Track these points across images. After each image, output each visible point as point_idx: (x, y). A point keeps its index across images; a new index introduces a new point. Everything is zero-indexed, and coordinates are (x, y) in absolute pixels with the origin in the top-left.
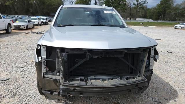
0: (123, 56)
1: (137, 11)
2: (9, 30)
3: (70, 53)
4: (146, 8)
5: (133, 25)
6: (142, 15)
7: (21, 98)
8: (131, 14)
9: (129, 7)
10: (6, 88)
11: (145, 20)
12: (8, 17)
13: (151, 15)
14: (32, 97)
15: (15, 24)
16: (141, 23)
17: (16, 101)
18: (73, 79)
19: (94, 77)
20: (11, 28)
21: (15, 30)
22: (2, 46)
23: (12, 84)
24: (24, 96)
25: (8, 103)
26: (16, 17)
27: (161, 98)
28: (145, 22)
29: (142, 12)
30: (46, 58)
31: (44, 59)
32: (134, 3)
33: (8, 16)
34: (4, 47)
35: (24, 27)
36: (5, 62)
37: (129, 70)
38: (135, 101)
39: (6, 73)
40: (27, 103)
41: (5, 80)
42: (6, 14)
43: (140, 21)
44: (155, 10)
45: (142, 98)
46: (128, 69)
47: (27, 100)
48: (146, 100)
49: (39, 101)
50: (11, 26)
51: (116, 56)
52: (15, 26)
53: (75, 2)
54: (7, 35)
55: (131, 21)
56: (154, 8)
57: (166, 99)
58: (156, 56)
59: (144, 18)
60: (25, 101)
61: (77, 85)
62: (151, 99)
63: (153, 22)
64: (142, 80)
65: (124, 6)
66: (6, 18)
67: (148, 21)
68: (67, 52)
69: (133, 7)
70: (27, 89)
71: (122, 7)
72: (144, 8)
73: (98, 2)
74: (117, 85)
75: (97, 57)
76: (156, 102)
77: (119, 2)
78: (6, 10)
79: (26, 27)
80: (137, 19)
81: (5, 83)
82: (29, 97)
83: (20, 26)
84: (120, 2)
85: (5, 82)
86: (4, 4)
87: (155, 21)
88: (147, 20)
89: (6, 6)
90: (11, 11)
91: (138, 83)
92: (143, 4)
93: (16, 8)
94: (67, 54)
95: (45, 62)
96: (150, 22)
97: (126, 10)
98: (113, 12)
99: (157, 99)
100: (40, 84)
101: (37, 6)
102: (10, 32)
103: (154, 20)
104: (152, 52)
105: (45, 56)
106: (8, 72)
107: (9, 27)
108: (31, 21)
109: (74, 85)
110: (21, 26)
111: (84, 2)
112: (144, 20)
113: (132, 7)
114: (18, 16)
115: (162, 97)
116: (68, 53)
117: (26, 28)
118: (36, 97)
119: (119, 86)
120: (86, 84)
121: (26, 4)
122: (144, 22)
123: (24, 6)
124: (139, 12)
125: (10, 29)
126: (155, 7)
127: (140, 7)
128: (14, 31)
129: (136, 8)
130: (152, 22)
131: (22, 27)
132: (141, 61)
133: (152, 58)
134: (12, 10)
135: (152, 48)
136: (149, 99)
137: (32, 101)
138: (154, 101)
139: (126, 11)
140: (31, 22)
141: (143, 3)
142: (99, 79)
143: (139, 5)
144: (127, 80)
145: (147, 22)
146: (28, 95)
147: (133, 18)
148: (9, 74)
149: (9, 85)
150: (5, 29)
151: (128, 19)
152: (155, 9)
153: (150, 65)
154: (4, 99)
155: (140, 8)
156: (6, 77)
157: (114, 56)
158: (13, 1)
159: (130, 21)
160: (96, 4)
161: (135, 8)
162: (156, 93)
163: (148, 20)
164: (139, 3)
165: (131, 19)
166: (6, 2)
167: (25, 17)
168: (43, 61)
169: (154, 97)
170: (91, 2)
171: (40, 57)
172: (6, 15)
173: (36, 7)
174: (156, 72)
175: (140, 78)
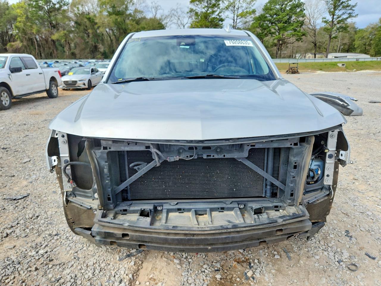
0: (246, 154)
1: (330, 37)
2: (54, 92)
3: (112, 149)
4: (354, 28)
5: (321, 70)
6: (345, 44)
7: (40, 239)
8: (315, 45)
9: (311, 27)
10: (16, 215)
11: (351, 57)
12: (57, 65)
13: (365, 45)
14: (62, 237)
15: (65, 78)
16: (340, 65)
17: (29, 245)
18: (125, 208)
19: (177, 204)
20: (57, 86)
21: (67, 90)
22: (34, 124)
23: (32, 206)
24: (47, 236)
25: (11, 249)
26: (73, 64)
27: (358, 252)
28: (350, 60)
29: (343, 39)
30: (68, 159)
31: (66, 161)
32: (325, 18)
33: (57, 62)
34: (36, 126)
35: (84, 84)
36: (29, 160)
37: (268, 187)
38: (289, 258)
39: (25, 183)
40: (49, 250)
41: (20, 197)
42: (55, 58)
43: (337, 60)
44: (376, 33)
45: (308, 251)
46: (266, 185)
47: (50, 244)
48: (317, 257)
49: (74, 247)
50: (57, 83)
51: (228, 156)
52: (66, 83)
53: (190, 25)
54: (48, 101)
55: (317, 61)
56: (373, 28)
57: (370, 257)
58: (342, 152)
59: (348, 51)
60: (47, 246)
61: (129, 226)
62: (332, 254)
63: (371, 60)
64: (295, 216)
65: (301, 26)
66: (54, 66)
67: (357, 60)
68: (105, 148)
69: (321, 29)
70: (56, 220)
71: (295, 30)
72: (349, 29)
73: (238, 21)
74: (227, 228)
75: (177, 158)
76: (342, 263)
77: (287, 17)
78: (55, 51)
79: (86, 82)
80: (331, 56)
81: (17, 205)
82: (56, 238)
83: (75, 82)
84: (291, 17)
85: (18, 202)
86: (50, 39)
87: (375, 59)
88: (356, 57)
89: (53, 41)
90: (64, 52)
91: (284, 223)
92: (347, 18)
93: (72, 45)
94: (106, 151)
95: (69, 167)
96: (363, 60)
97: (304, 35)
98: (249, 42)
99: (346, 255)
100: (68, 213)
101: (113, 37)
102: (55, 94)
103: (372, 56)
104: (332, 144)
105: (68, 155)
106: (30, 180)
107: (53, 86)
108: (97, 71)
109: (122, 225)
110: (79, 82)
111: (209, 24)
112: (348, 57)
113: (318, 27)
114: (77, 61)
115: (361, 249)
116: (109, 150)
117: (87, 87)
118: (70, 238)
119: (232, 230)
120: (152, 223)
121: (91, 36)
122: (346, 60)
123: (87, 40)
124: (335, 37)
125: (55, 88)
126: (377, 25)
127: (338, 26)
128: (65, 92)
129: (328, 30)
130: (366, 60)
131: (80, 84)
132: (295, 167)
133: (331, 156)
134: (66, 49)
135: (330, 133)
136: (326, 253)
137: (59, 247)
138: (337, 260)
139: (303, 37)
140: (97, 74)
141: (344, 17)
142: (189, 210)
143: (335, 22)
144: (255, 214)
145: (355, 60)
146: (54, 233)
147: (320, 53)
148: (31, 185)
149: (24, 210)
150: (44, 89)
151: (310, 55)
152: (377, 28)
153: (326, 174)
154: (7, 239)
155: (338, 29)
156: (23, 191)
157: (221, 156)
158: (65, 32)
159: (313, 61)
160: (234, 27)
161: (326, 30)
162: (348, 239)
163: (358, 57)
164: (335, 17)
165: (317, 56)
166: (54, 34)
167: (90, 62)
168: (63, 165)
169: (339, 250)
170: (224, 22)
171: (55, 158)
172: (54, 61)
173: (111, 40)
174: (357, 184)
175: (292, 210)
